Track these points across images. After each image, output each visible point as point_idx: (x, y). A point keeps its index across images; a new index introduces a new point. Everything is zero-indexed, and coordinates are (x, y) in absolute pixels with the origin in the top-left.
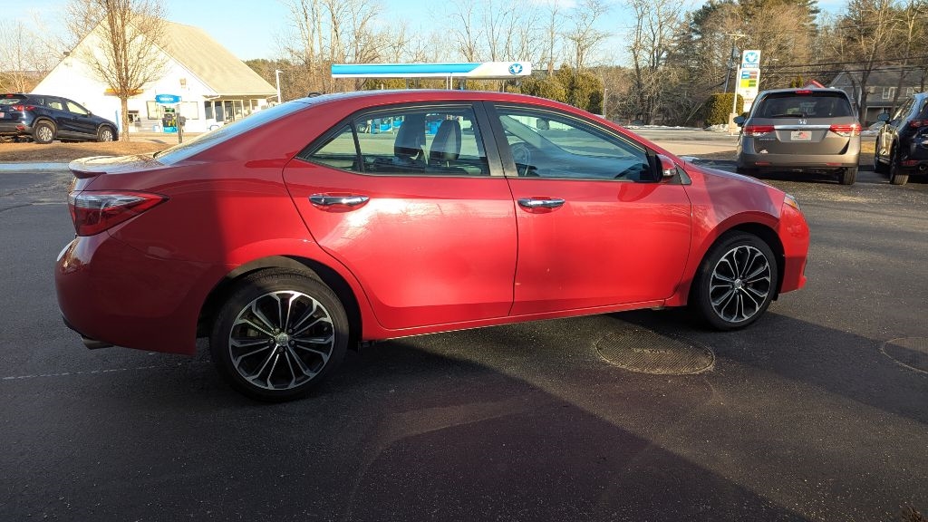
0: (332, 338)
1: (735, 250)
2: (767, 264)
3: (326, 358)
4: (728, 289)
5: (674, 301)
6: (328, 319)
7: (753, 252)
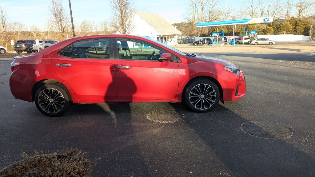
0: (64, 102)
1: (199, 85)
2: (214, 90)
3: (63, 107)
4: (198, 98)
5: (176, 100)
6: (63, 96)
7: (207, 86)
